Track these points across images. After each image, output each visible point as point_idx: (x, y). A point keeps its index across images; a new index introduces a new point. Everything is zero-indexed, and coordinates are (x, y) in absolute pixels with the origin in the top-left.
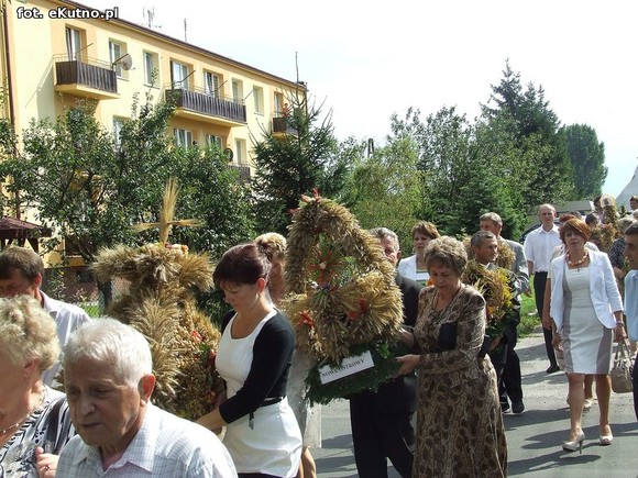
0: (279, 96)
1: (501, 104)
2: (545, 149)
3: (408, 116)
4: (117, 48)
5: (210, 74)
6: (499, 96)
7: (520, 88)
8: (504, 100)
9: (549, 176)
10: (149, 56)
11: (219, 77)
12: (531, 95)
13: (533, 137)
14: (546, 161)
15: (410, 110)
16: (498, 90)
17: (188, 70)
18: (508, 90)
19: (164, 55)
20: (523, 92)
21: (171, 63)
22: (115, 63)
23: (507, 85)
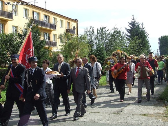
0: (69, 23)
2: (139, 40)
3: (90, 29)
5: (46, 16)
6: (130, 25)
7: (136, 23)
8: (132, 27)
9: (140, 48)
11: (49, 17)
14: (139, 44)
15: (91, 27)
16: (130, 24)
17: (39, 14)
18: (133, 24)
20: (137, 25)
21: (33, 12)
22: (12, 11)
23: (133, 22)
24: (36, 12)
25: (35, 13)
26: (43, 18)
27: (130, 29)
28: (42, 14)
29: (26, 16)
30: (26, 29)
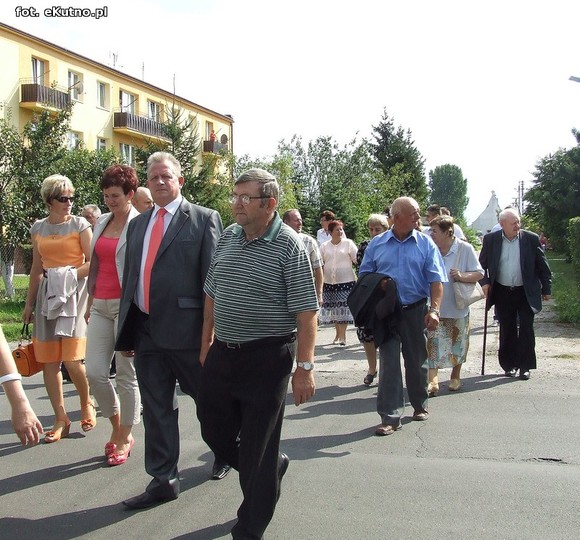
0: (209, 124)
1: (379, 140)
2: (406, 175)
3: (292, 141)
4: (76, 77)
5: (153, 104)
6: (378, 135)
7: (393, 129)
8: (381, 138)
10: (103, 86)
11: (160, 105)
12: (400, 134)
13: (398, 166)
14: (406, 185)
15: (294, 137)
16: (377, 129)
17: (134, 98)
18: (384, 131)
19: (115, 86)
20: (394, 133)
21: (121, 92)
22: (70, 89)
23: (384, 126)
24: (127, 92)
25: (124, 96)
26: (144, 110)
27: (377, 144)
28: (144, 97)
29: (102, 104)
30: (103, 141)
